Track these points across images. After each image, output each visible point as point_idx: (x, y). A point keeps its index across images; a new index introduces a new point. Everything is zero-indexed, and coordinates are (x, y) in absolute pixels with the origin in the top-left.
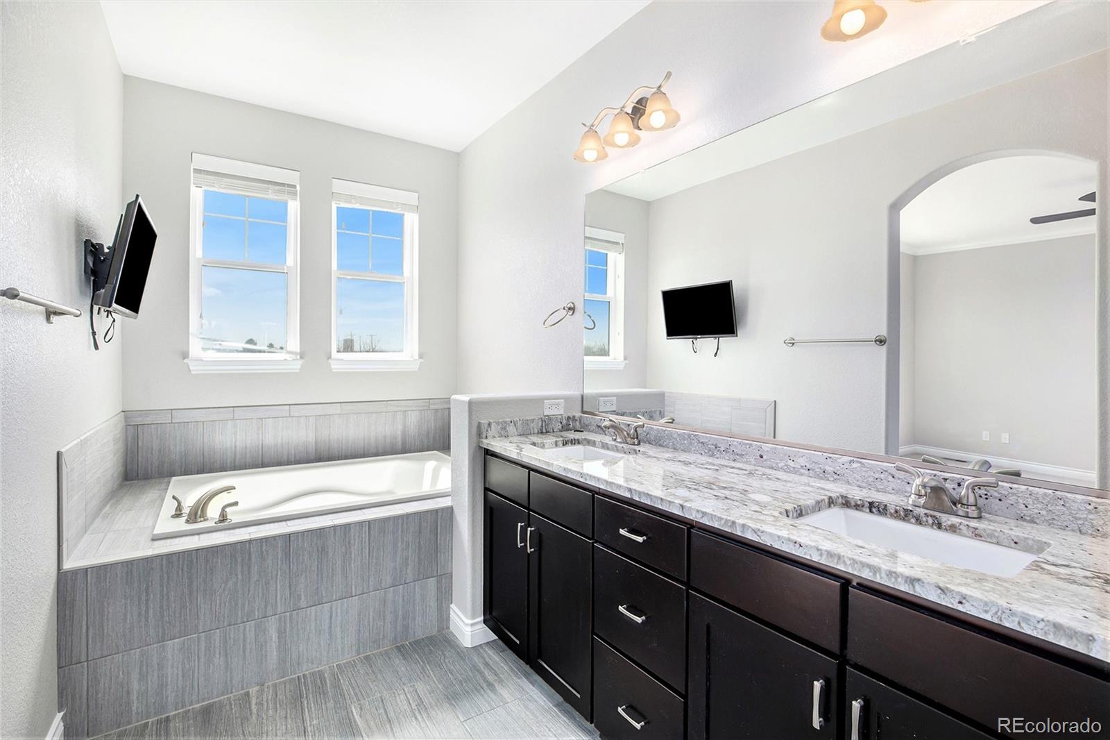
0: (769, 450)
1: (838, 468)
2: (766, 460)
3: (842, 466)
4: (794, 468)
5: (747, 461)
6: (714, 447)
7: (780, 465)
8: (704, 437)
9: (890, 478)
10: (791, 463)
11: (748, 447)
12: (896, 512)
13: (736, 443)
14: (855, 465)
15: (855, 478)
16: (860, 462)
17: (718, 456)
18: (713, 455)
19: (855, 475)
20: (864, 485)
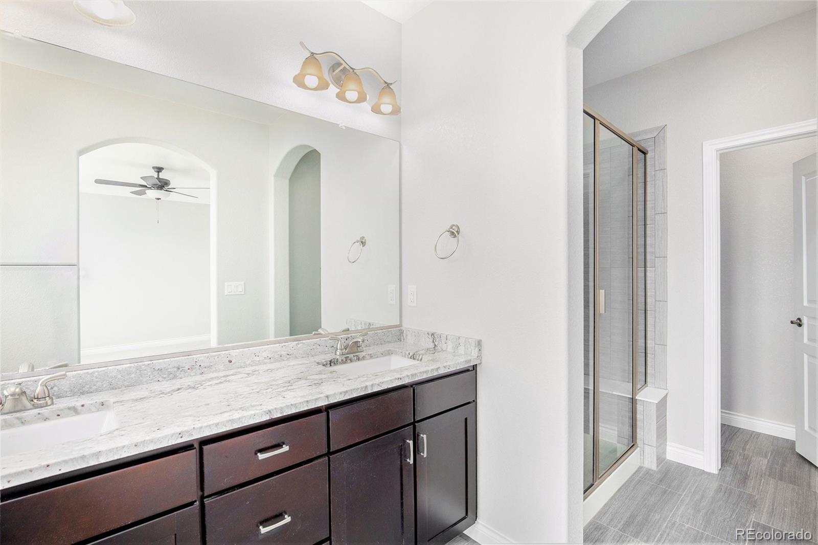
0: (237, 354)
1: (290, 351)
2: (234, 363)
3: (292, 349)
4: (259, 361)
5: (217, 370)
6: (175, 369)
7: (247, 363)
8: (158, 364)
9: (318, 347)
10: (257, 359)
11: (216, 357)
12: (342, 360)
13: (202, 358)
14: (299, 346)
15: (300, 353)
16: (302, 343)
17: (180, 376)
18: (175, 377)
19: (299, 352)
20: (304, 356)
